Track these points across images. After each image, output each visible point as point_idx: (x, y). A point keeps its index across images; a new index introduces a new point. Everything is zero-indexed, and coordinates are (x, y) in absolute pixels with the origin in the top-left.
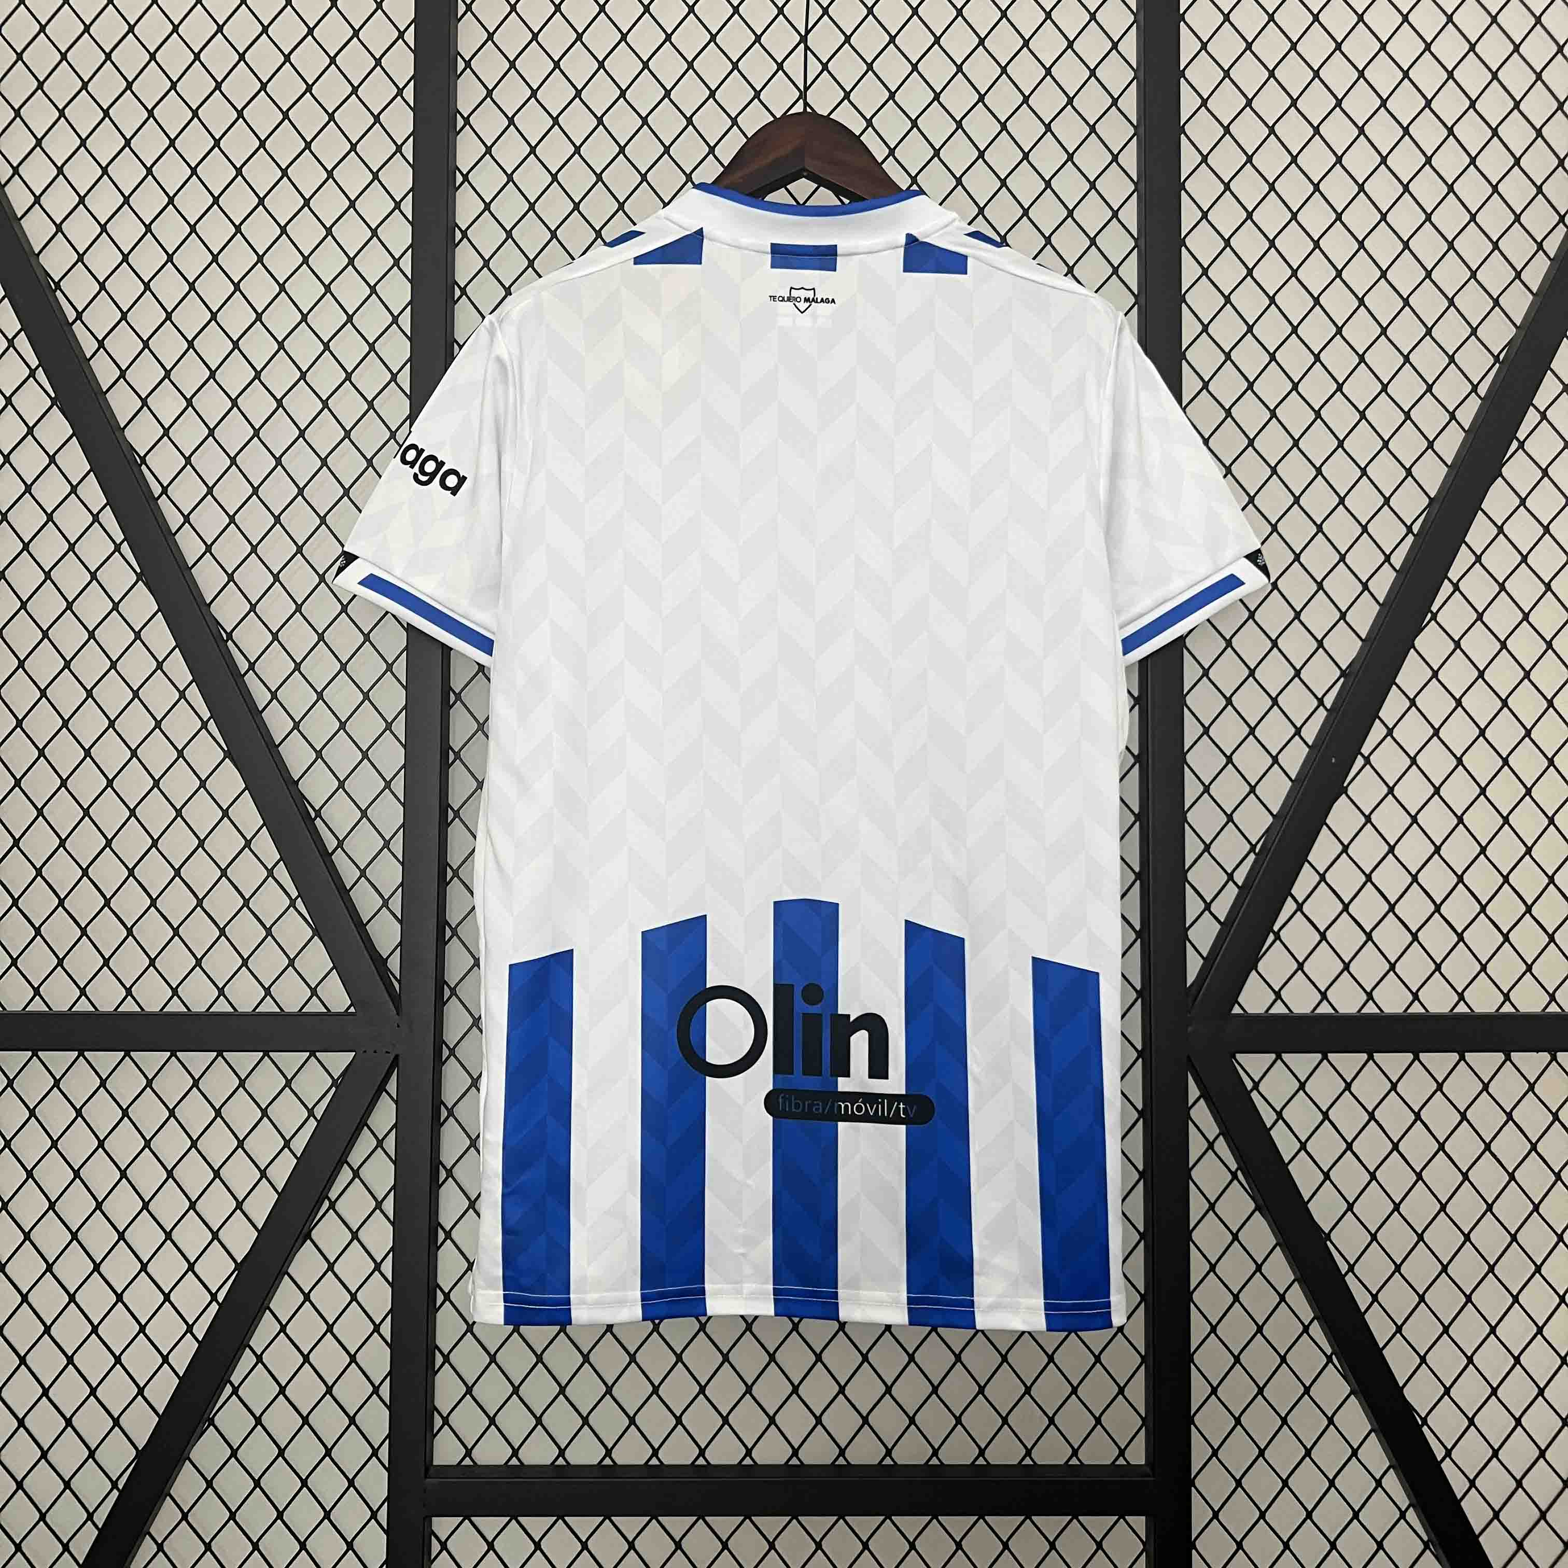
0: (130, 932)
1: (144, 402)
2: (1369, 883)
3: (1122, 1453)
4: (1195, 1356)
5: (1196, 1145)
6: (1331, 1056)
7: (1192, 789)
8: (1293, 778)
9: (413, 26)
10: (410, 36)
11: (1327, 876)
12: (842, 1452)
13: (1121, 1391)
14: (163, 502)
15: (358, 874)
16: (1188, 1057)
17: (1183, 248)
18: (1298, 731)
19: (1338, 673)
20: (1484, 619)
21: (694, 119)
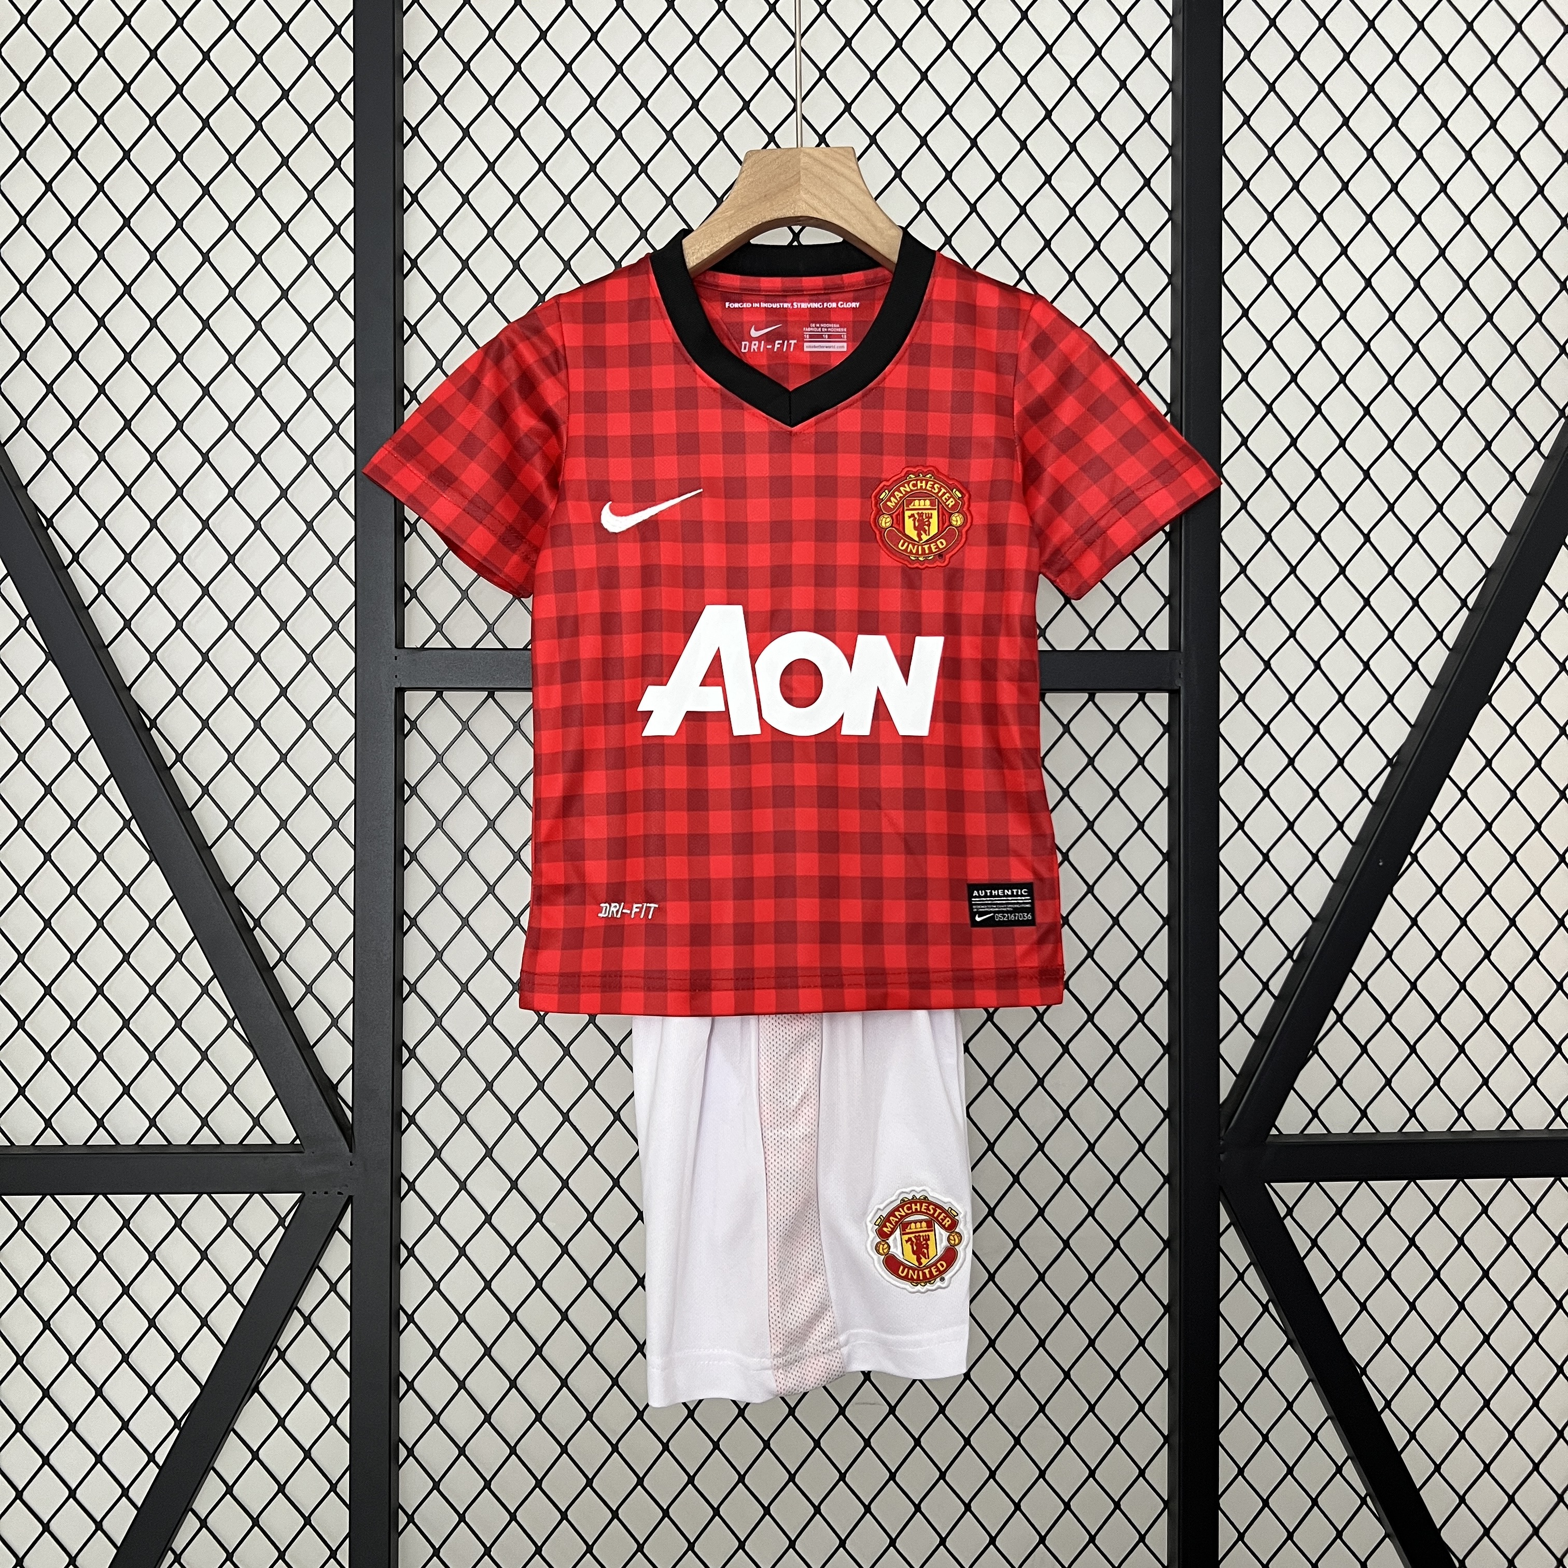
1: (49, 455)
2: (1414, 991)
6: (1369, 1182)
7: (1226, 889)
8: (1335, 878)
9: (352, 18)
10: (348, 31)
11: (1369, 983)
14: (75, 570)
15: (304, 990)
16: (1221, 1188)
18: (1340, 826)
19: (1384, 761)
20: (1542, 702)
21: (674, 132)
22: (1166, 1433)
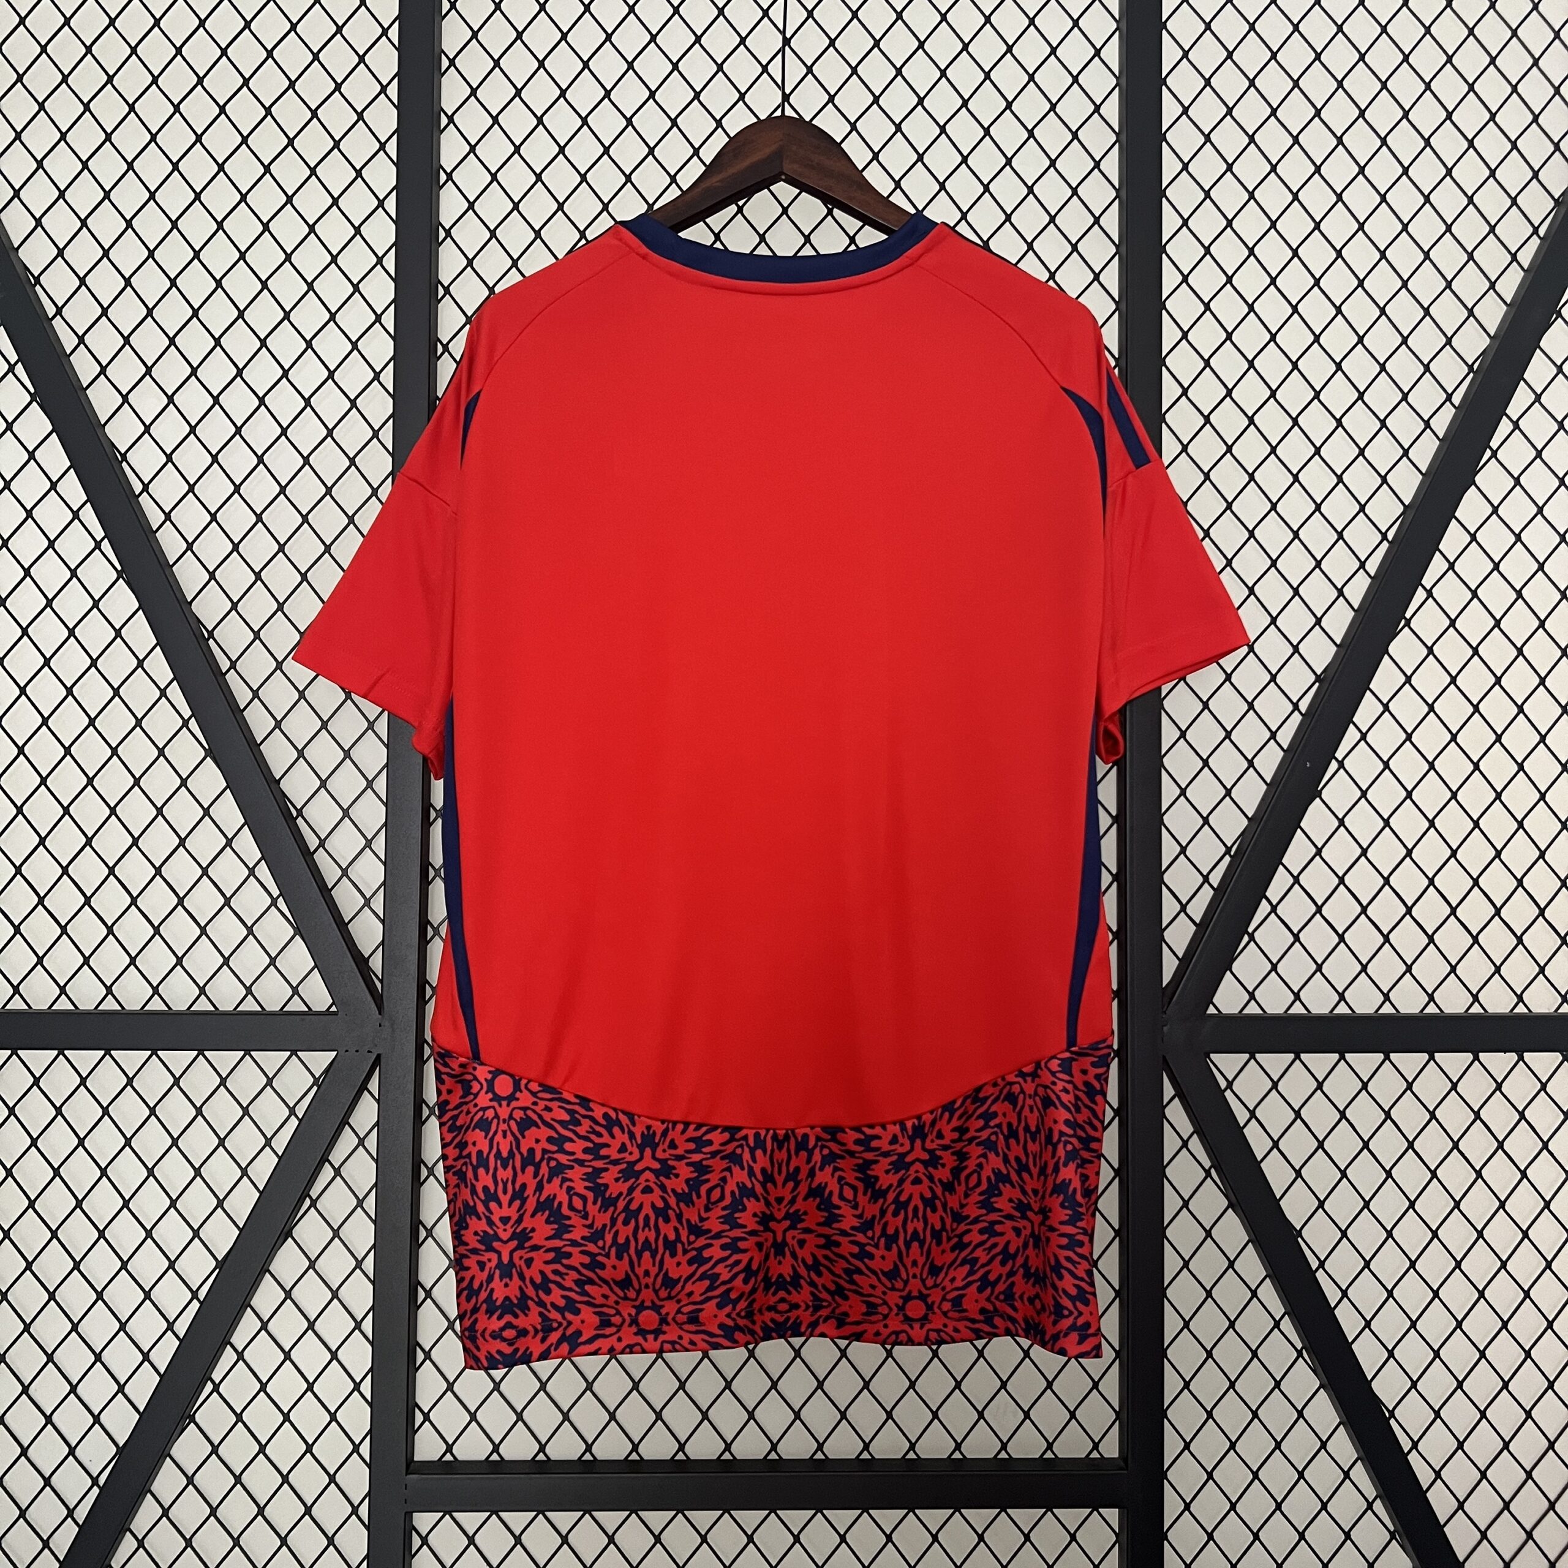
0: (110, 930)
1: (125, 398)
2: (1342, 886)
3: (1096, 1446)
4: (1168, 1352)
5: (1171, 1143)
6: (1303, 1056)
7: (1169, 791)
8: (1268, 782)
9: (397, 22)
10: (394, 33)
11: (1301, 878)
12: (820, 1447)
13: (1096, 1385)
14: (144, 499)
15: (340, 873)
16: (1164, 1058)
17: (1164, 256)
18: (1273, 735)
19: (1313, 678)
20: (1457, 626)
21: (678, 120)
22: (1117, 1288)
